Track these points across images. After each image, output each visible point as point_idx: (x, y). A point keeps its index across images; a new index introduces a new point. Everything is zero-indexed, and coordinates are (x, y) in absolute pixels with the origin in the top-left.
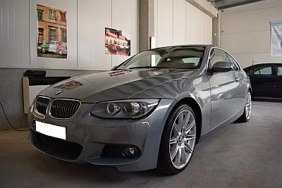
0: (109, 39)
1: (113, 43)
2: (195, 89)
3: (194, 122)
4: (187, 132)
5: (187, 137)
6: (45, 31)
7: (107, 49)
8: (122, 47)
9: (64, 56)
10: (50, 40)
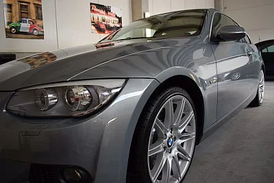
0: (96, 16)
1: (100, 20)
2: (193, 64)
3: (192, 114)
4: (181, 131)
5: (181, 139)
6: (13, 8)
7: (94, 28)
8: (112, 25)
9: (41, 36)
10: (21, 17)
